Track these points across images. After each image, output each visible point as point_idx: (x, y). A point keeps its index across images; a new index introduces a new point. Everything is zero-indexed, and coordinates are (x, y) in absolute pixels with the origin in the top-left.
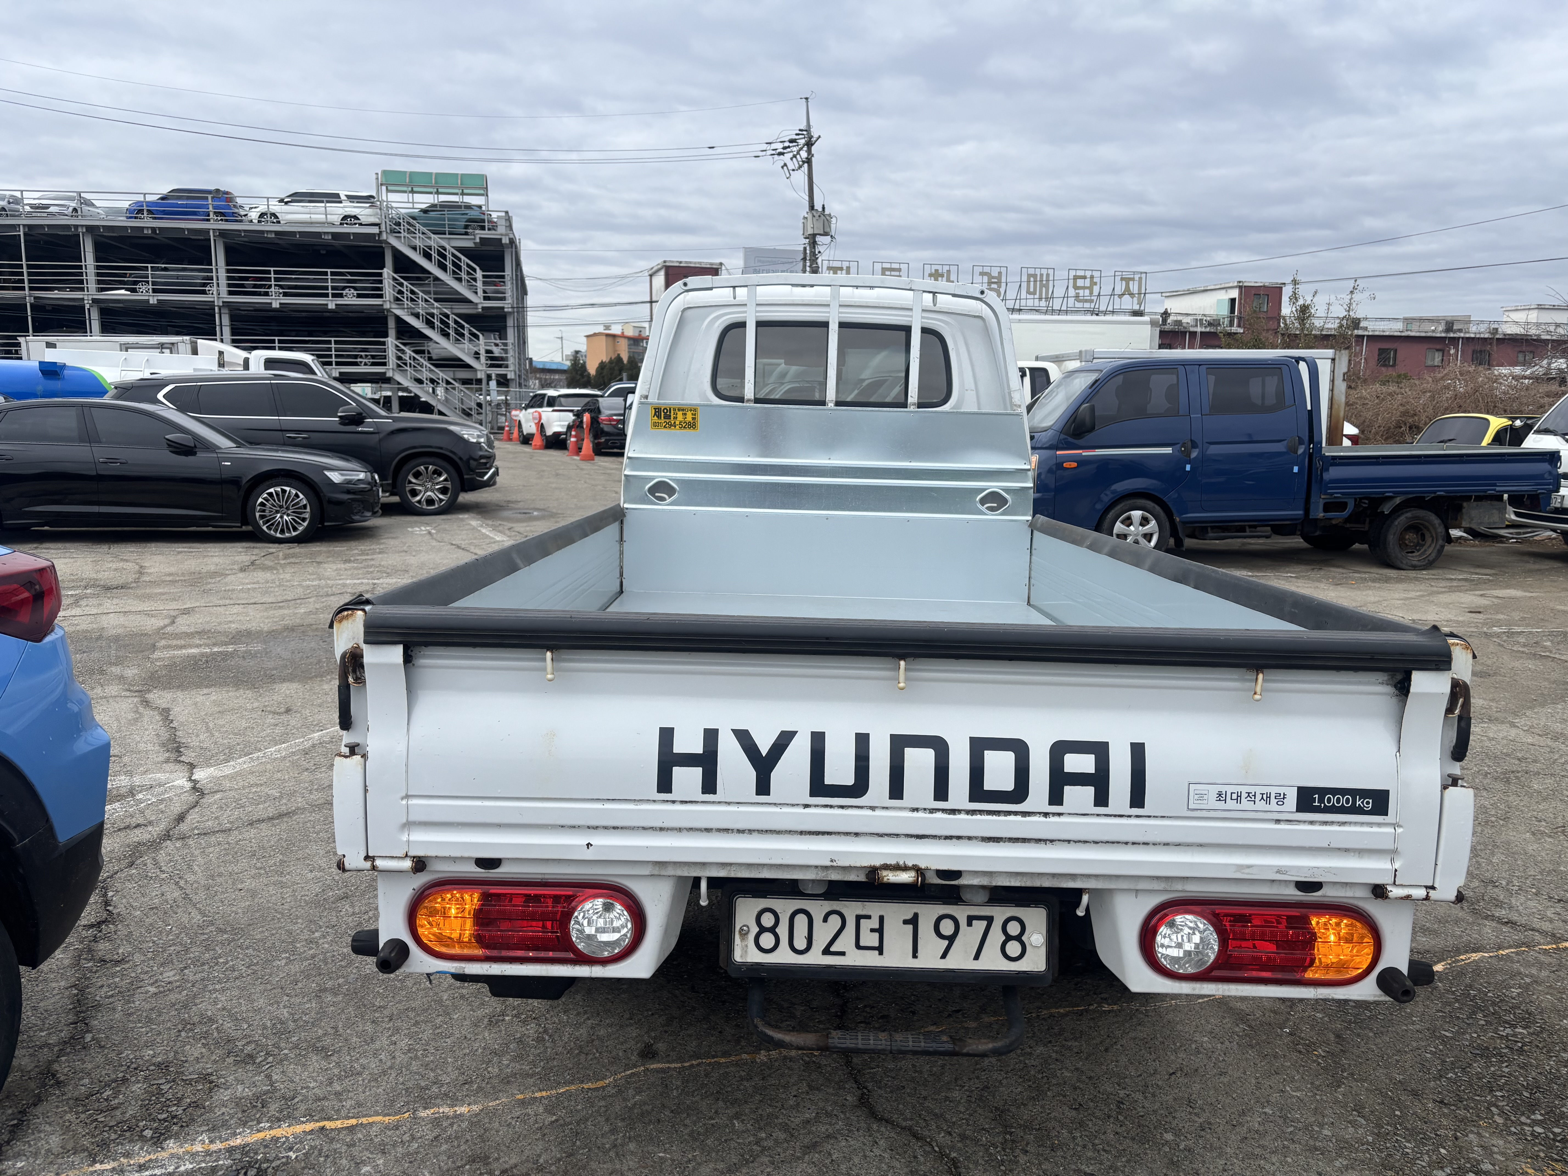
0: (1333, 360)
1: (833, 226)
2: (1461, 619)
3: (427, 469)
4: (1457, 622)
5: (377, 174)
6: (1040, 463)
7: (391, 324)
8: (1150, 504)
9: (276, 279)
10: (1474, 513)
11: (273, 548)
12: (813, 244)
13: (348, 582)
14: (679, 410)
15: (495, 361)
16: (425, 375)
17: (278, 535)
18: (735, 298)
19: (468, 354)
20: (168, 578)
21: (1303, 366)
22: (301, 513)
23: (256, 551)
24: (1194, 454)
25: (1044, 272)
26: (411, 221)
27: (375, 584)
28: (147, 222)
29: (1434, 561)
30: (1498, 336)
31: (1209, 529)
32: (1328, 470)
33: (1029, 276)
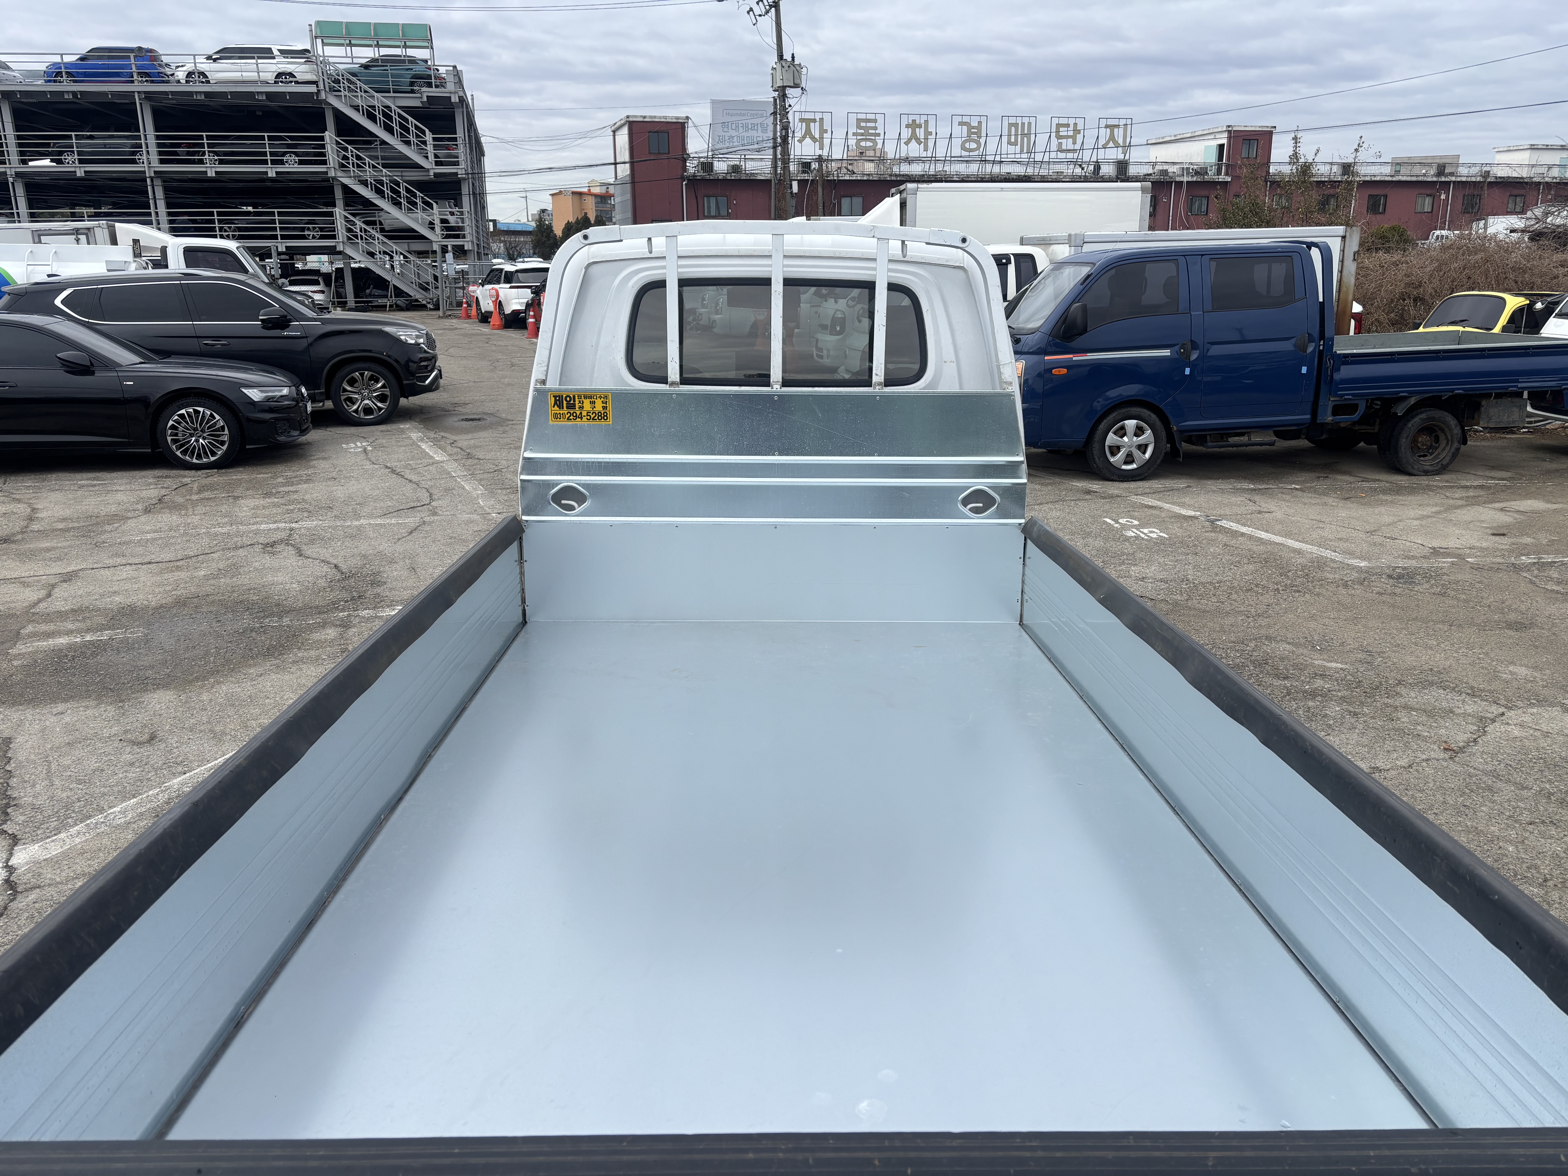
0: (1344, 237)
1: (803, 77)
2: (1484, 545)
3: (362, 375)
4: (1482, 549)
5: (310, 25)
6: (1027, 370)
7: (338, 194)
8: (1145, 412)
9: (210, 146)
10: (1493, 411)
11: (188, 477)
12: (784, 97)
13: (263, 527)
14: (585, 397)
15: (452, 232)
16: (377, 247)
17: (195, 461)
18: (651, 252)
19: (422, 224)
20: (61, 526)
21: (1315, 253)
22: (219, 436)
23: (168, 482)
24: (1194, 356)
25: (1026, 120)
26: (351, 77)
27: (291, 529)
28: (67, 86)
29: (1448, 465)
30: (1489, 180)
31: (1208, 438)
32: (1339, 370)
33: (1010, 125)
